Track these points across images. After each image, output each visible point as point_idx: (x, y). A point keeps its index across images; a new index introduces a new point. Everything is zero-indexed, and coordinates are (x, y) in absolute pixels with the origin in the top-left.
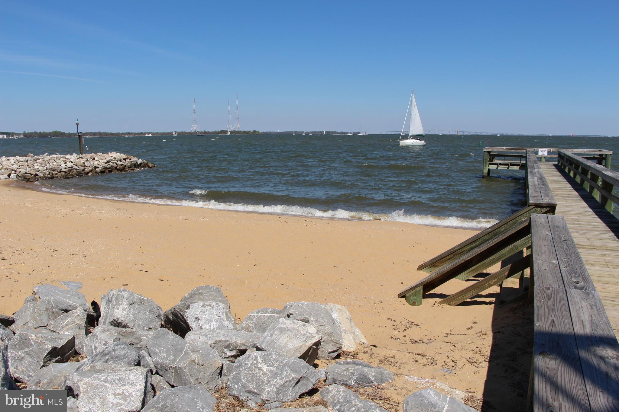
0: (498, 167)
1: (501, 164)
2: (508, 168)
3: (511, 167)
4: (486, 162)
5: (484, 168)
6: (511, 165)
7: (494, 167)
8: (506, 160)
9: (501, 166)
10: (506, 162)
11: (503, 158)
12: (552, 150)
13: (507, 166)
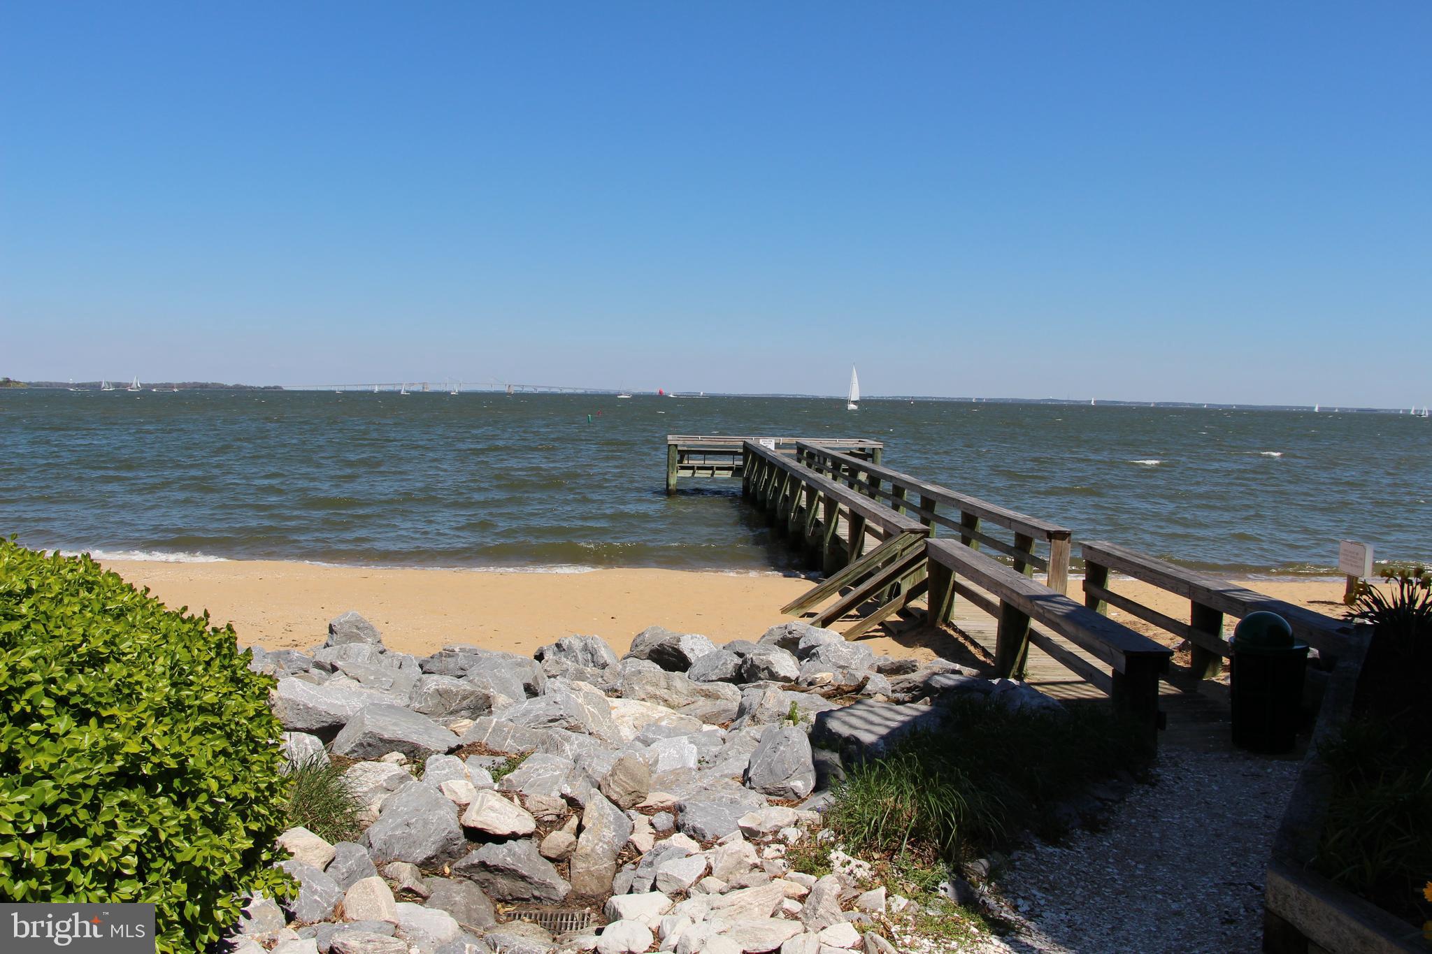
0: (694, 473)
1: (699, 468)
2: (712, 474)
3: (717, 472)
4: (673, 465)
5: (670, 474)
6: (719, 469)
7: (688, 473)
8: (709, 459)
9: (700, 471)
10: (709, 463)
11: (702, 456)
12: (782, 440)
13: (710, 472)
